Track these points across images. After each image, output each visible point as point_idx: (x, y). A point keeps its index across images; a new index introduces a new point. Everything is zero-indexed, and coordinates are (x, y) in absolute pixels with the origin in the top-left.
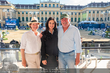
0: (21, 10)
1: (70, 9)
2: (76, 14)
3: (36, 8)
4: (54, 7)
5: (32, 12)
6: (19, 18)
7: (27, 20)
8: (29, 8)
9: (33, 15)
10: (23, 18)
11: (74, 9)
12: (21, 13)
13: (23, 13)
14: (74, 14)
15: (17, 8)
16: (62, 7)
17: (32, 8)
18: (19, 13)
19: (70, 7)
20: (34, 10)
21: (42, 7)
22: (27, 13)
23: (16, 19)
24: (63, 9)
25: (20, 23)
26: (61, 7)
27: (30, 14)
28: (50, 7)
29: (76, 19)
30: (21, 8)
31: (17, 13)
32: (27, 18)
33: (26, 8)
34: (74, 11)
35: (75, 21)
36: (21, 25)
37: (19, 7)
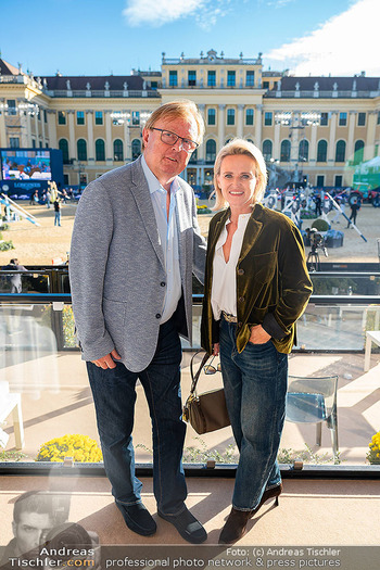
0: (70, 105)
1: (316, 94)
2: (343, 122)
3: (145, 93)
4: (231, 83)
5: (124, 112)
6: (63, 144)
7: (101, 156)
8: (107, 93)
9: (127, 130)
10: (82, 145)
11: (335, 94)
12: (71, 120)
13: (81, 121)
14: (333, 121)
15: (52, 93)
16: (271, 86)
17: (126, 93)
18: (62, 120)
19: (316, 86)
20: (135, 104)
21: (173, 84)
22: (99, 121)
23: (47, 149)
24: (279, 94)
25: (67, 171)
26: (266, 85)
27: (115, 121)
28: (212, 84)
29: (341, 146)
30: (69, 93)
31: (52, 119)
32: (100, 145)
33: (96, 92)
34: (334, 106)
35: (340, 157)
36: (74, 179)
37: (60, 92)
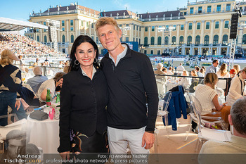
0: (150, 24)
4: (218, 11)
6: (146, 39)
7: (159, 43)
10: (153, 39)
12: (150, 29)
13: (153, 30)
15: (144, 20)
17: (171, 18)
18: (146, 30)
20: (175, 22)
21: (191, 13)
28: (209, 12)
30: (150, 20)
31: (143, 29)
33: (160, 19)
